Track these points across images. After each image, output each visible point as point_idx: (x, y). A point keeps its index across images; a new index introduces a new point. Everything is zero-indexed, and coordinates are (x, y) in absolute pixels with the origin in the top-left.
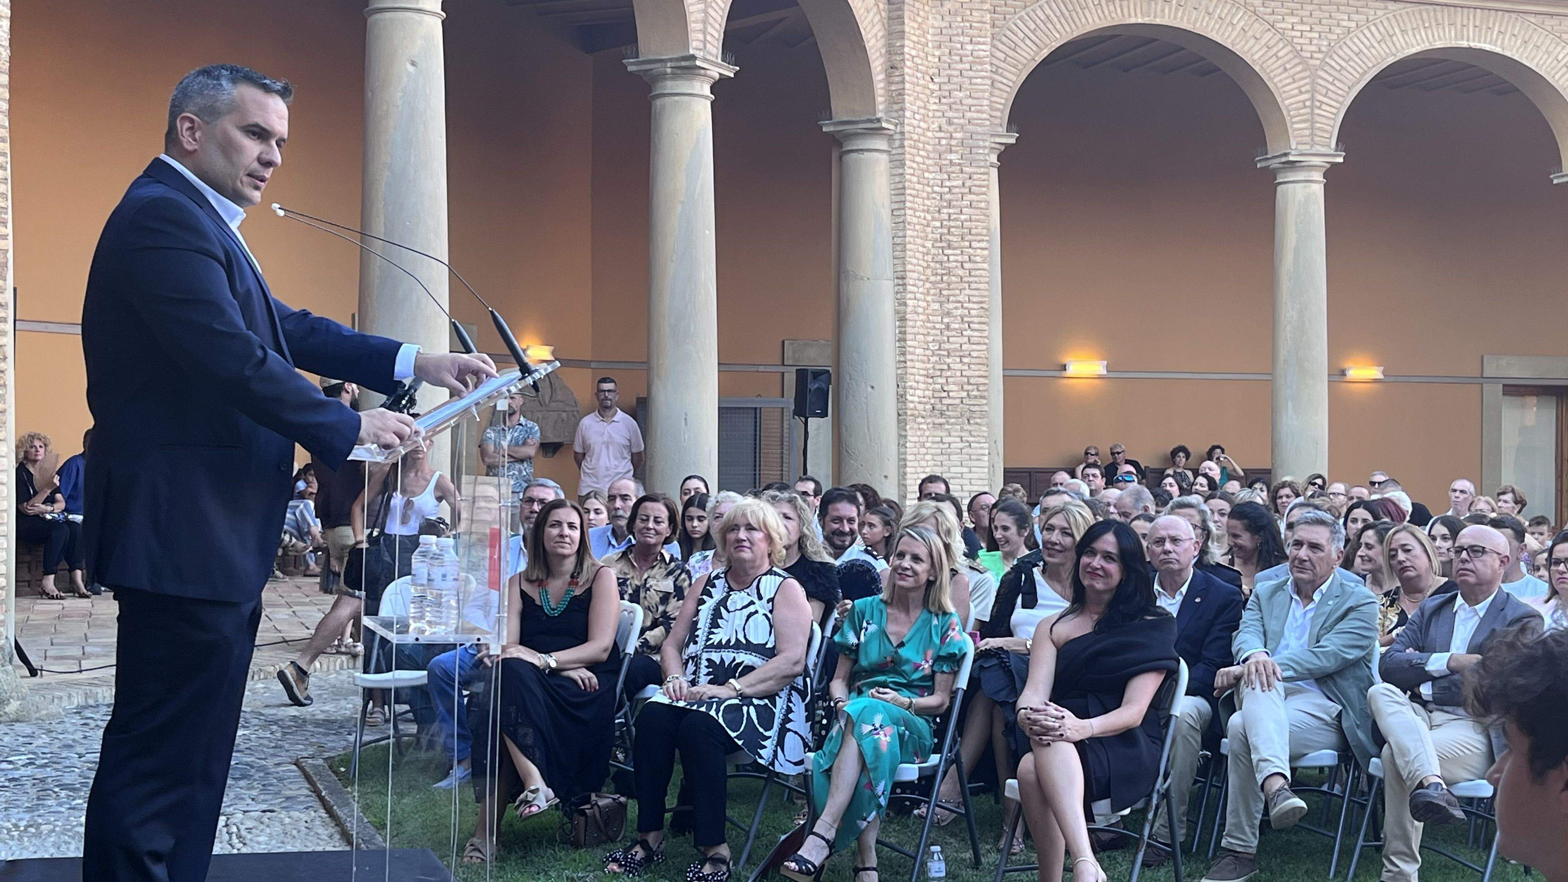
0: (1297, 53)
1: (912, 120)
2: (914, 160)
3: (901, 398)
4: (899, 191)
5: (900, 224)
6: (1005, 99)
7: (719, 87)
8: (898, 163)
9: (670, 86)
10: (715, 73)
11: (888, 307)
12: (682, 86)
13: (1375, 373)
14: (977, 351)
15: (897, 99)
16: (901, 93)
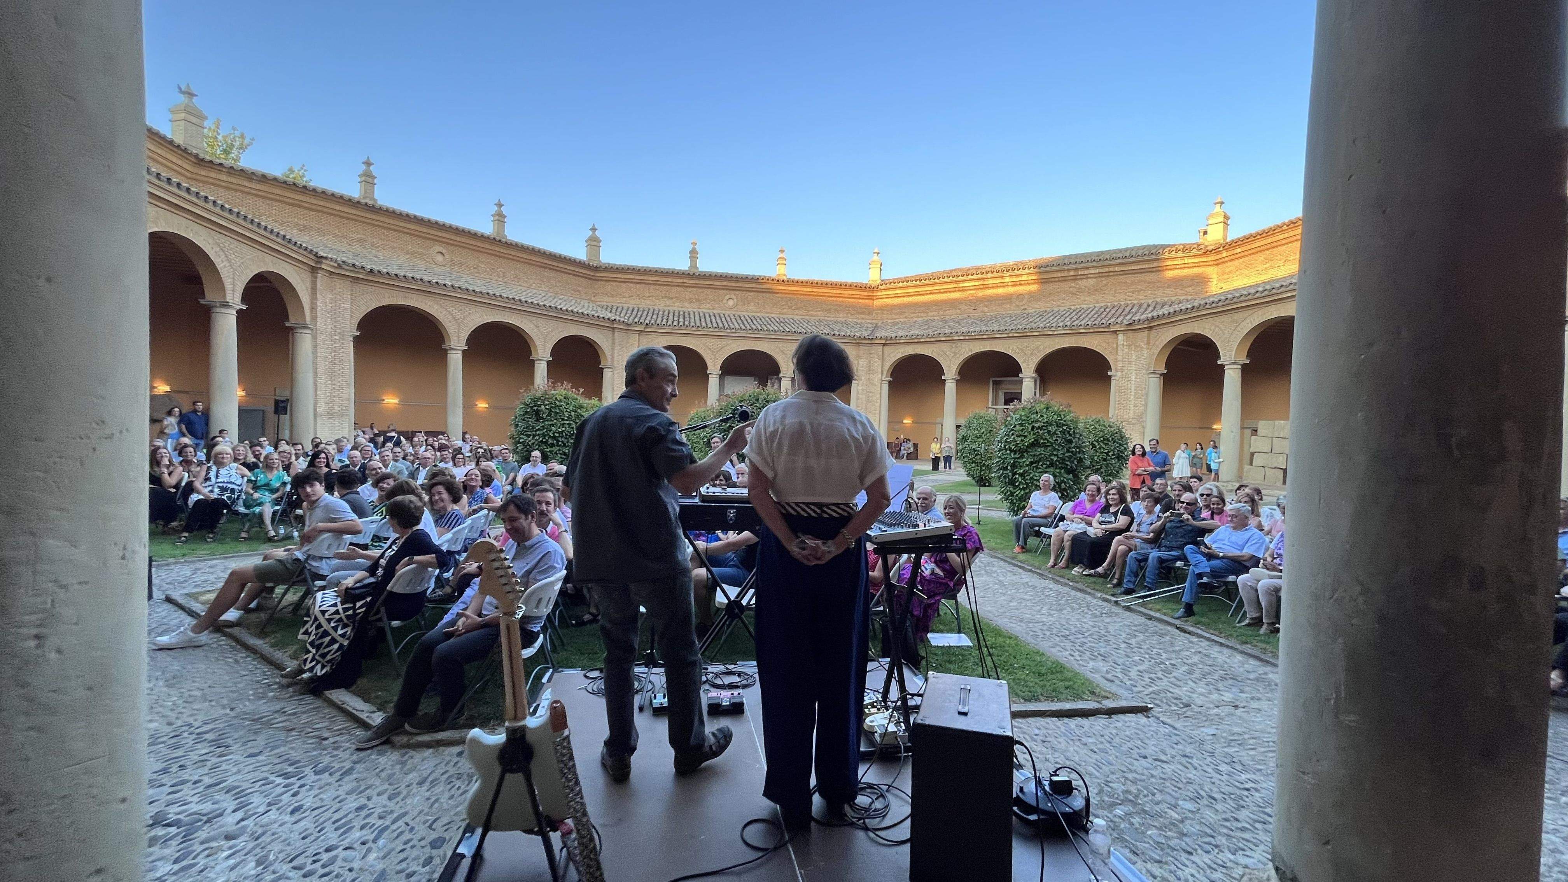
0: (454, 318)
1: (320, 324)
2: (321, 338)
3: (315, 410)
4: (315, 346)
5: (315, 357)
6: (356, 322)
7: (239, 312)
8: (315, 337)
9: (218, 310)
10: (238, 307)
11: (311, 381)
12: (224, 310)
13: (486, 405)
14: (346, 396)
15: (314, 318)
16: (316, 317)
